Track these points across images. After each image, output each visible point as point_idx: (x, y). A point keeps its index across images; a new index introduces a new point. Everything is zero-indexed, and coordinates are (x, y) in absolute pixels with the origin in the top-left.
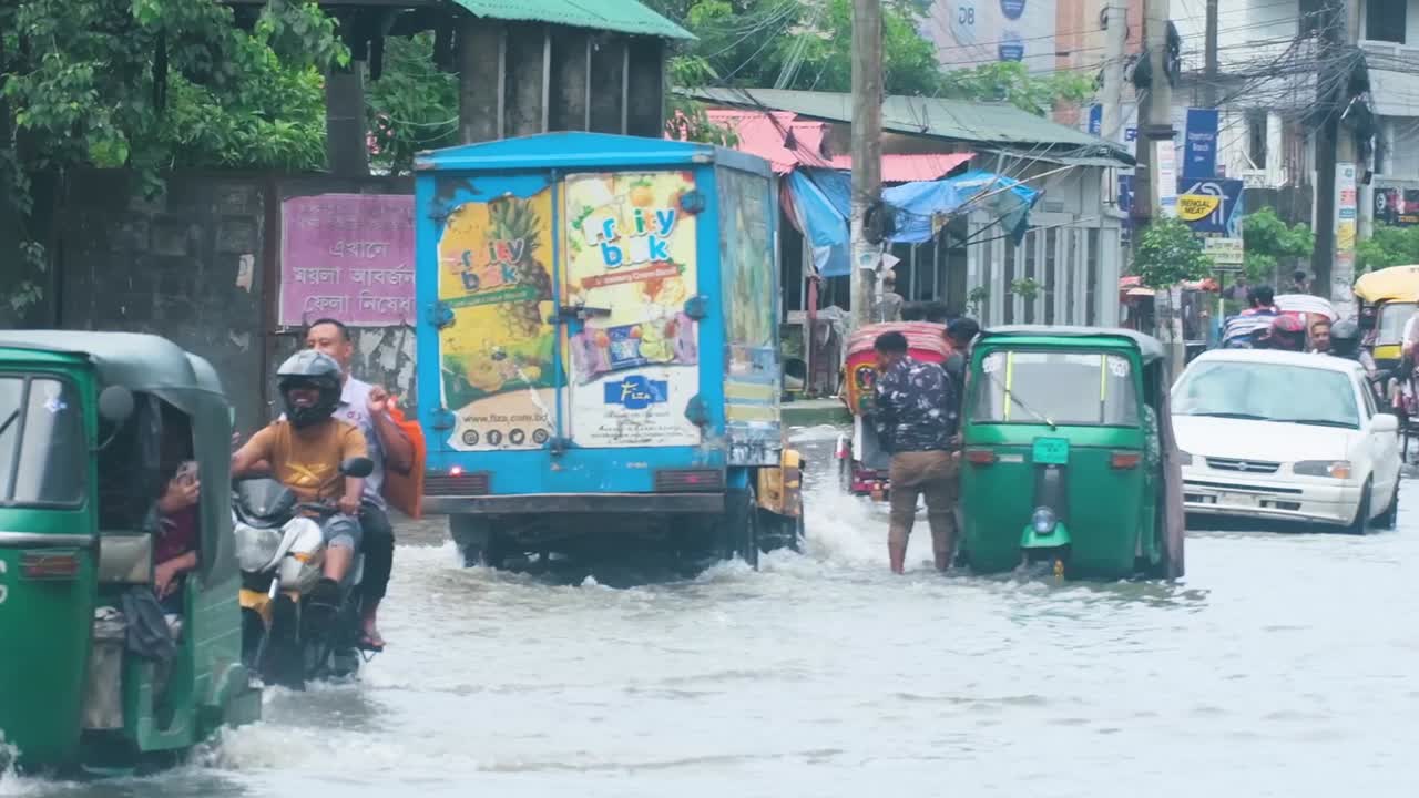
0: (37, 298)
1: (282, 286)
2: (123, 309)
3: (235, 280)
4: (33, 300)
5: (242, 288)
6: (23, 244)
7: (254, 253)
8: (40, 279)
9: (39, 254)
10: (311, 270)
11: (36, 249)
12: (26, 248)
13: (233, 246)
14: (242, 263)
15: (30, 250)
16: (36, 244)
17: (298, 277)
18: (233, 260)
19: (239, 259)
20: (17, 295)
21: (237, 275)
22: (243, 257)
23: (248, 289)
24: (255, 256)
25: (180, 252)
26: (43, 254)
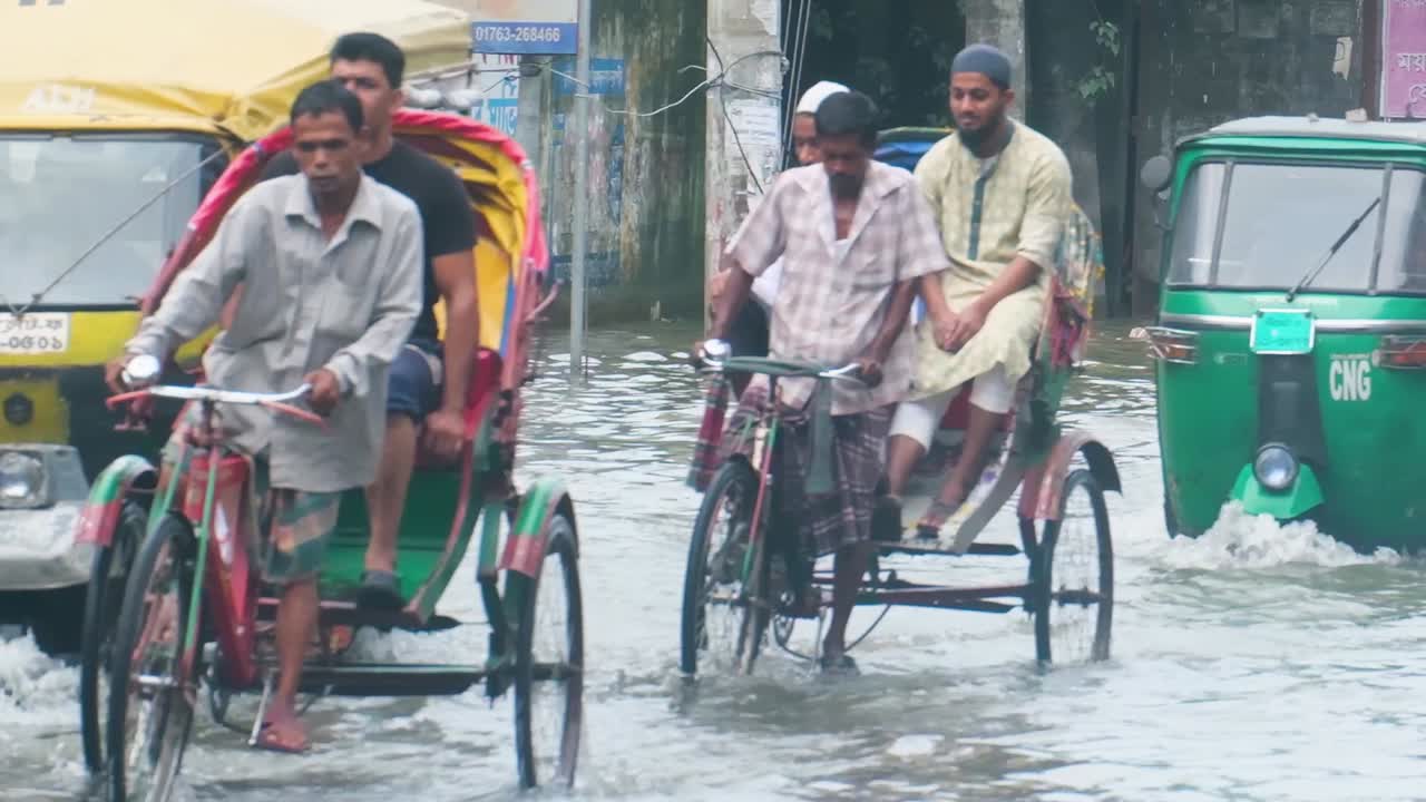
0: (1108, 84)
1: (1384, 73)
2: (1205, 97)
3: (1331, 65)
4: (1105, 88)
5: (1341, 75)
6: (1094, 24)
7: (1353, 36)
8: (1111, 64)
9: (1111, 35)
10: (1415, 55)
11: (1109, 30)
12: (1097, 28)
13: (1331, 28)
14: (1339, 46)
15: (1101, 31)
16: (1108, 24)
17: (1402, 63)
18: (1330, 43)
19: (1336, 43)
20: (1087, 81)
21: (1333, 60)
22: (1340, 40)
23: (1346, 77)
24: (1352, 39)
25: (1270, 34)
26: (1116, 35)
